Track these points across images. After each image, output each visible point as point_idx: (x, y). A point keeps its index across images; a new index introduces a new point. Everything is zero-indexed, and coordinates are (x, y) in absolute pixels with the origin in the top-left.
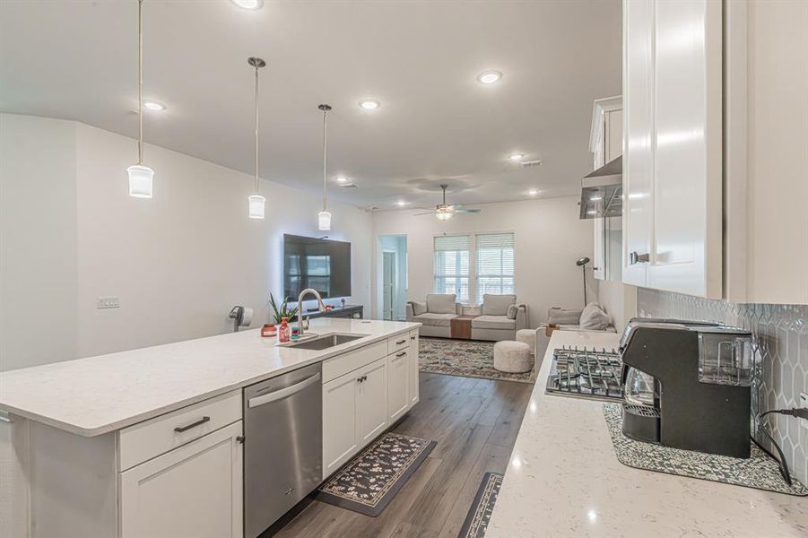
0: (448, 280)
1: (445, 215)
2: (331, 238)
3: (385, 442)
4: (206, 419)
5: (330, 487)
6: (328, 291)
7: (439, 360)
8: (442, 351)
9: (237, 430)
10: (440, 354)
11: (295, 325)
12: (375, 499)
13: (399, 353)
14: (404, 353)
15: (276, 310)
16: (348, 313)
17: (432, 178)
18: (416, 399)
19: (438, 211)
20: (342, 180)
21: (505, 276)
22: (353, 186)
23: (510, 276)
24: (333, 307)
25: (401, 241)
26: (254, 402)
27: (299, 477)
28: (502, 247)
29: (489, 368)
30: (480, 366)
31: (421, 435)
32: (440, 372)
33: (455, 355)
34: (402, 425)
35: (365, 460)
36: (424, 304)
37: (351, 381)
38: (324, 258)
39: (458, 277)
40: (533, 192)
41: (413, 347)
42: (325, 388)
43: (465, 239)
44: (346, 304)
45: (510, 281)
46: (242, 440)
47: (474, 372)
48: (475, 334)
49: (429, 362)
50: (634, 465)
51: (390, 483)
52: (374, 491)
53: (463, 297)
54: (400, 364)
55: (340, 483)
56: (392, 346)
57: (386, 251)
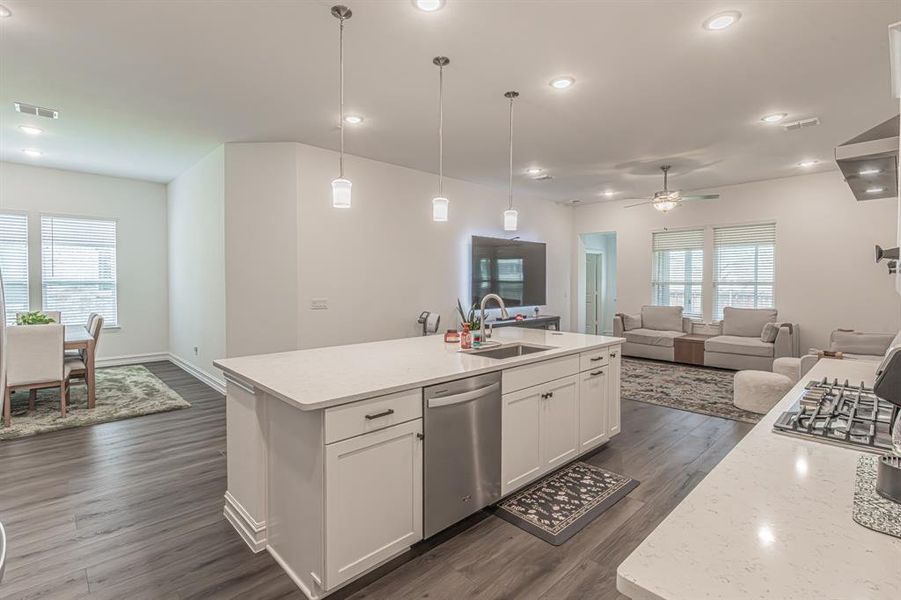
0: (672, 288)
1: (666, 205)
2: (523, 238)
3: (574, 471)
4: (391, 412)
5: (510, 506)
6: (521, 299)
7: (653, 388)
8: (659, 377)
9: (417, 427)
10: (656, 380)
11: (478, 333)
12: (557, 528)
13: (596, 371)
14: (600, 372)
15: (463, 317)
16: (544, 324)
17: (647, 158)
18: (616, 429)
19: (657, 200)
20: (534, 171)
21: (761, 284)
22: (547, 178)
23: (770, 284)
24: (525, 317)
25: (609, 240)
26: (434, 402)
27: (479, 488)
28: (756, 243)
29: (726, 403)
30: (711, 401)
31: (620, 472)
32: (654, 401)
33: (678, 383)
34: (597, 455)
35: (549, 486)
36: (637, 317)
37: (534, 396)
38: (515, 261)
39: (688, 284)
40: (807, 164)
41: (614, 367)
42: (505, 400)
43: (697, 234)
44: (540, 313)
45: (768, 290)
46: (422, 437)
47: (703, 407)
48: (709, 359)
49: (640, 388)
50: (875, 527)
51: (575, 514)
52: (557, 519)
53: (695, 310)
54: (596, 385)
55: (520, 503)
56: (585, 362)
57: (588, 252)
